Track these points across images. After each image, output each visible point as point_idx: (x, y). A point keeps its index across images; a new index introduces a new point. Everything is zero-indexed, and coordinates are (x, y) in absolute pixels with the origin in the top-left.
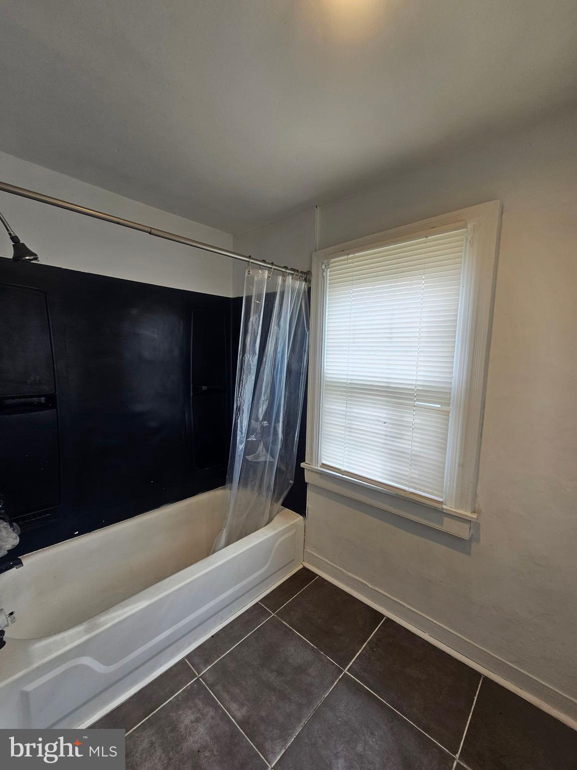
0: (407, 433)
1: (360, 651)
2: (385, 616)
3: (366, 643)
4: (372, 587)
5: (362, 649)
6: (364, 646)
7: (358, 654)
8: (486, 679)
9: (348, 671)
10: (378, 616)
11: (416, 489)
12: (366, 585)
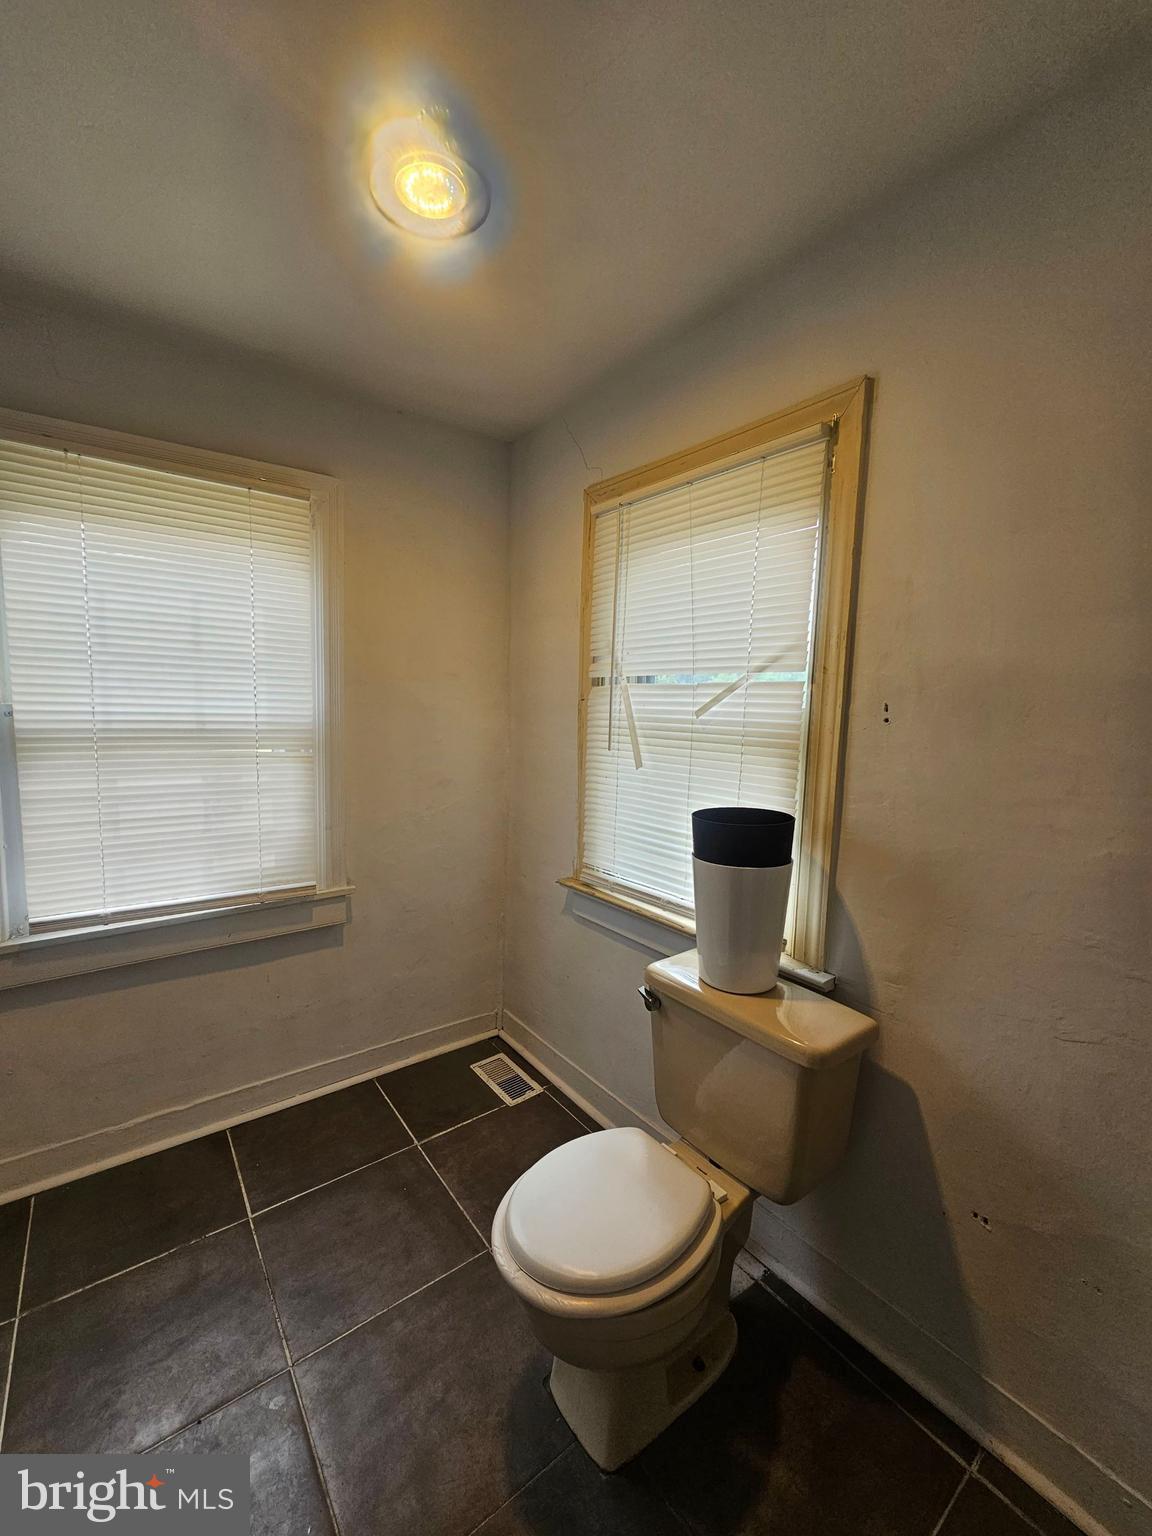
0: (250, 802)
1: (242, 1185)
2: (225, 1131)
3: (239, 1173)
4: (188, 1106)
5: (241, 1181)
6: (240, 1177)
7: (244, 1191)
8: (380, 1079)
9: (252, 1214)
10: (218, 1139)
11: (274, 884)
12: (175, 1112)
